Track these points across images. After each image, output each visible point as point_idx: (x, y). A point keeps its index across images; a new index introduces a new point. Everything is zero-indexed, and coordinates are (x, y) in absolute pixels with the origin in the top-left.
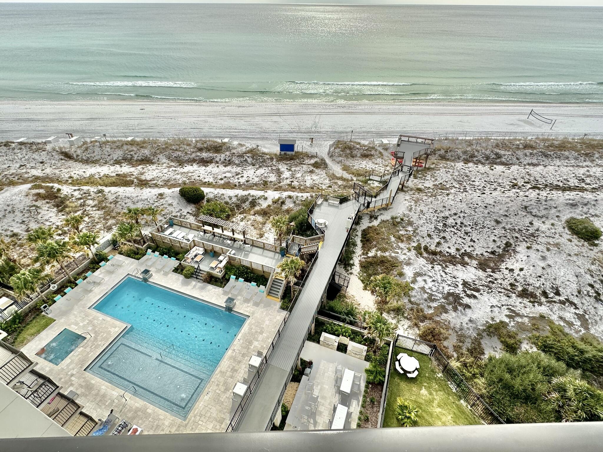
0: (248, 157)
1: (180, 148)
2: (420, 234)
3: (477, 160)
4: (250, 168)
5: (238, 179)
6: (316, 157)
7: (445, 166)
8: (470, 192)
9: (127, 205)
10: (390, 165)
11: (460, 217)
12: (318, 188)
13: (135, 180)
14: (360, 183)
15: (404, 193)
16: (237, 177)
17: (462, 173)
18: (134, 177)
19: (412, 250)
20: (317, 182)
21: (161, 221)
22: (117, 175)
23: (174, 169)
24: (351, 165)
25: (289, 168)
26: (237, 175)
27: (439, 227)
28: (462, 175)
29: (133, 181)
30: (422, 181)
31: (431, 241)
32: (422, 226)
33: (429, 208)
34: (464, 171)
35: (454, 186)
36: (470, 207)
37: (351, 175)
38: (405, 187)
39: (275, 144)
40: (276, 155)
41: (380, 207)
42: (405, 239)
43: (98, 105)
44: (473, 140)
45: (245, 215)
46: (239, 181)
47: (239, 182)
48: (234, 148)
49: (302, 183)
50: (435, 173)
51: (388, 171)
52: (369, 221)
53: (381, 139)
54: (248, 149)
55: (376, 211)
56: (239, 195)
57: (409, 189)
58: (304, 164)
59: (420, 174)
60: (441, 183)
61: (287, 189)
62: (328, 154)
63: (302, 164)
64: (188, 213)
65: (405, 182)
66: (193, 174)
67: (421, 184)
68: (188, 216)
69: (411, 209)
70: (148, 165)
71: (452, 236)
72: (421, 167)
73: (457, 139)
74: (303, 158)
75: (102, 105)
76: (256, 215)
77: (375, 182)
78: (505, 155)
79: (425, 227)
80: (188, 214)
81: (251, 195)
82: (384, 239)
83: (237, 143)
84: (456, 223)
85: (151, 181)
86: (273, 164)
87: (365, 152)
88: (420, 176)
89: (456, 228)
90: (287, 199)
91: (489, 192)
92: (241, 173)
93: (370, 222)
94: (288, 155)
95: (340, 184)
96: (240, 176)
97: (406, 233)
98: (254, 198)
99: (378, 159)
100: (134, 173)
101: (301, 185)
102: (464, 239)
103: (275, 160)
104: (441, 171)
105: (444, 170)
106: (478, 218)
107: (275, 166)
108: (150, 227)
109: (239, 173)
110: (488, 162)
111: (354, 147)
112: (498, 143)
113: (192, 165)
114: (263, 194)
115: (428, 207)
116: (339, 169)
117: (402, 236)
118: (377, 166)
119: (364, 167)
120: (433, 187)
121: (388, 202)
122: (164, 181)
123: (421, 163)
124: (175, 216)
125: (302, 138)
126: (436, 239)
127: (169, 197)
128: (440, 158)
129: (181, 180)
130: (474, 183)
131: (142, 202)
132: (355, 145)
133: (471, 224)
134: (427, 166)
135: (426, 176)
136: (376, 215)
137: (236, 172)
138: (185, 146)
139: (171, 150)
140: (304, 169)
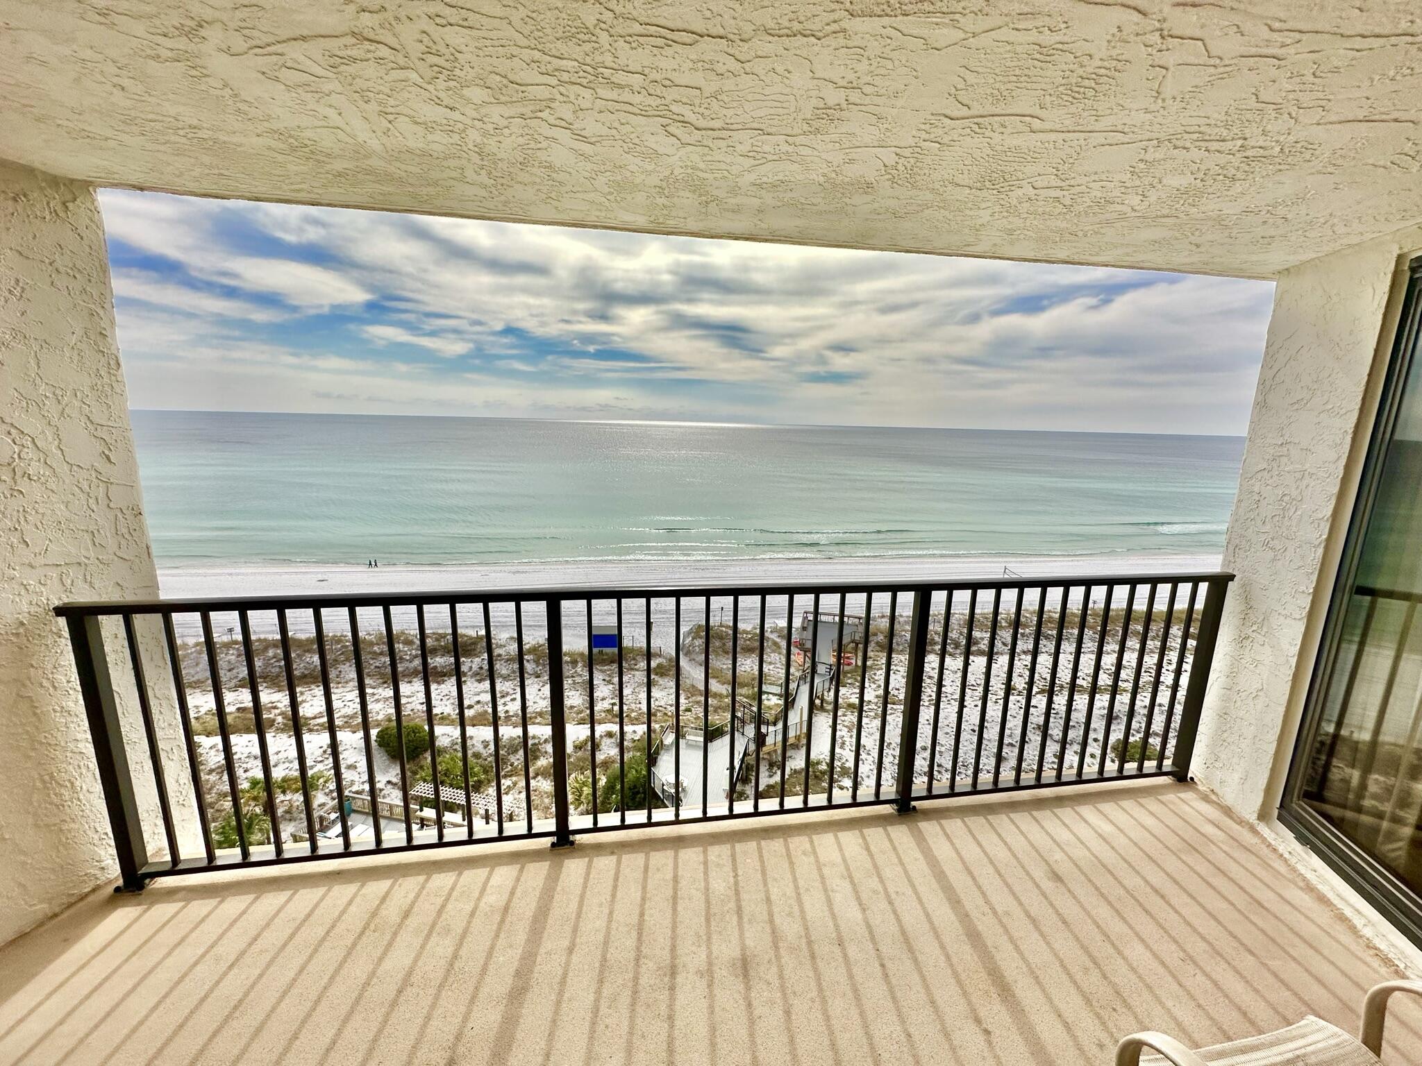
0: (528, 661)
4: (530, 681)
5: (505, 704)
6: (660, 656)
9: (249, 774)
12: (665, 714)
13: (280, 719)
14: (745, 700)
15: (827, 714)
16: (503, 701)
18: (277, 711)
20: (662, 703)
21: (323, 805)
22: (239, 709)
23: (371, 691)
24: (725, 667)
25: (607, 679)
26: (503, 697)
29: (274, 721)
30: (855, 691)
36: (947, 733)
37: (726, 686)
38: (827, 703)
39: (579, 636)
40: (582, 654)
43: (231, 574)
45: (514, 779)
46: (507, 708)
47: (507, 712)
48: (501, 646)
49: (633, 706)
50: (875, 674)
52: (767, 773)
53: (777, 622)
54: (528, 647)
58: (637, 670)
59: (850, 678)
61: (603, 719)
63: (632, 669)
64: (389, 782)
65: (826, 693)
66: (410, 700)
67: (853, 696)
68: (389, 789)
69: (845, 743)
70: (313, 687)
72: (849, 664)
74: (634, 659)
75: (238, 574)
76: (539, 778)
77: (771, 696)
78: (982, 639)
80: (389, 786)
81: (531, 734)
83: (508, 636)
85: (314, 718)
86: (576, 672)
87: (746, 642)
88: (849, 681)
90: (604, 739)
91: (973, 704)
92: (512, 692)
93: (771, 776)
94: (607, 654)
96: (508, 698)
98: (536, 741)
99: (772, 655)
100: (279, 705)
101: (633, 711)
103: (580, 665)
106: (965, 754)
107: (580, 675)
108: (293, 824)
109: (508, 694)
110: (958, 651)
111: (727, 635)
113: (410, 682)
118: (774, 668)
119: (749, 670)
120: (876, 700)
121: (798, 733)
122: (345, 717)
123: (848, 658)
124: (357, 792)
125: (632, 623)
127: (352, 750)
128: (878, 648)
129: (381, 713)
131: (287, 765)
132: (730, 632)
137: (501, 692)
138: (401, 646)
139: (370, 653)
140: (636, 680)
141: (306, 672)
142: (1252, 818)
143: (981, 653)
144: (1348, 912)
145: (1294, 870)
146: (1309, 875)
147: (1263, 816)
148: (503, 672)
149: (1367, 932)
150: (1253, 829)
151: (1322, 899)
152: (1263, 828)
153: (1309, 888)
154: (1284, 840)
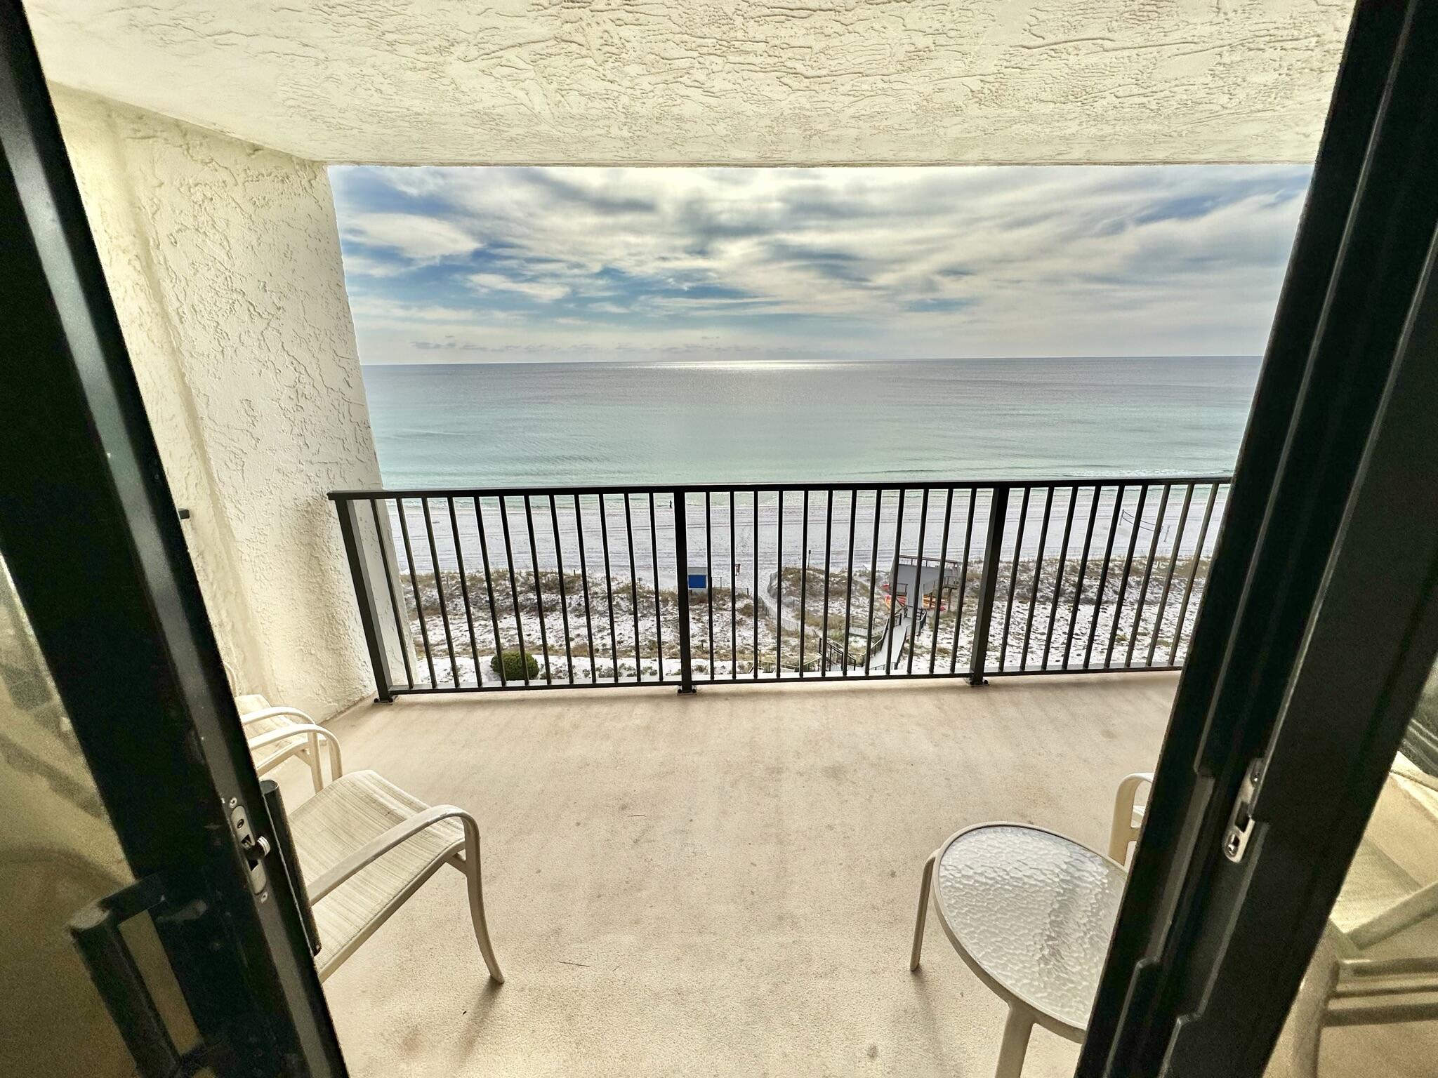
0: (622, 599)
1: (497, 586)
3: (1042, 597)
4: (624, 618)
5: (602, 638)
10: (883, 607)
16: (600, 635)
17: (1018, 620)
23: (483, 623)
24: (812, 609)
25: (697, 617)
26: (600, 631)
28: (1019, 623)
37: (813, 628)
39: (670, 577)
40: (672, 594)
44: (1029, 562)
46: (604, 641)
49: (722, 644)
53: (863, 564)
54: (621, 586)
56: (603, 668)
57: (923, 650)
62: (769, 591)
63: (721, 609)
74: (722, 599)
77: (858, 638)
78: (1091, 586)
81: (627, 666)
85: (438, 645)
87: (836, 585)
94: (696, 594)
95: (793, 644)
99: (861, 599)
101: (722, 648)
103: (671, 603)
107: (671, 614)
111: (815, 577)
112: (1074, 567)
114: (649, 665)
116: (790, 616)
118: (859, 610)
119: (837, 612)
122: (463, 645)
125: (720, 565)
128: (974, 594)
132: (817, 575)
137: (598, 627)
139: (480, 589)
140: (725, 619)
141: (428, 605)
143: (1089, 602)
148: (599, 609)
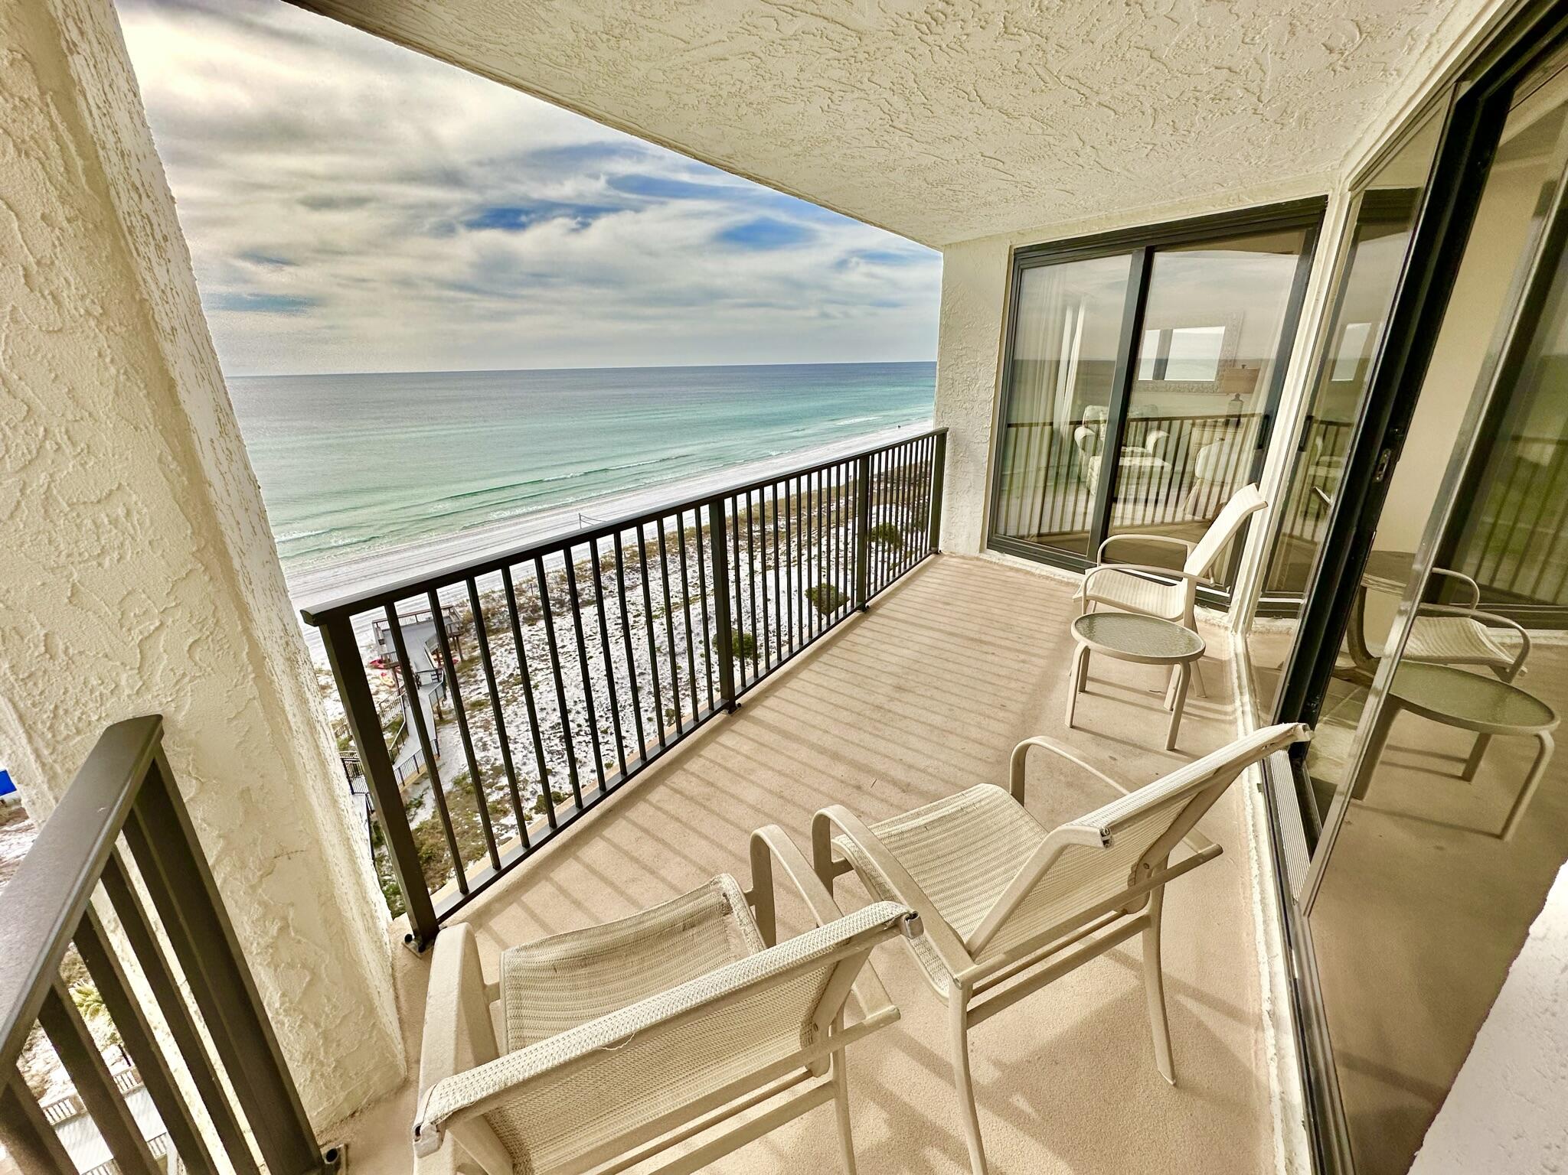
2: (530, 780)
7: (500, 642)
8: (567, 665)
11: (578, 713)
15: (450, 725)
19: (534, 816)
27: (555, 748)
30: (472, 687)
31: (556, 779)
32: (525, 764)
33: (517, 726)
34: (537, 638)
35: (536, 669)
38: (446, 713)
41: (417, 776)
42: (507, 806)
51: (386, 701)
55: (410, 790)
60: (512, 675)
67: (473, 694)
69: (485, 744)
71: (586, 749)
73: (493, 592)
79: (531, 761)
82: (465, 832)
84: (579, 726)
89: (582, 733)
91: (595, 653)
97: (501, 794)
102: (607, 743)
104: (498, 653)
105: (503, 649)
115: (514, 724)
117: (499, 802)
126: (562, 771)
130: (565, 650)
133: (602, 713)
134: (465, 657)
135: (475, 676)
136: (417, 796)
142: (977, 554)
144: (1029, 569)
145: (1002, 565)
146: (1009, 564)
147: (981, 551)
149: (1038, 572)
150: (980, 560)
151: (1018, 570)
152: (984, 556)
153: (1011, 569)
154: (994, 555)
